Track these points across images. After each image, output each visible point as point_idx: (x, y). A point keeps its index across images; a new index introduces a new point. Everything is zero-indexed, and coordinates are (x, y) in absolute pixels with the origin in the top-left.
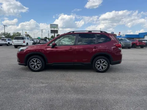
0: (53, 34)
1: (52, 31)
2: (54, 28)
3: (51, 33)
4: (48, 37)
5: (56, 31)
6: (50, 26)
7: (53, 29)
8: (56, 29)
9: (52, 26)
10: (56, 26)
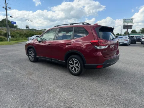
0: (126, 30)
1: (125, 27)
2: (128, 22)
3: (123, 29)
4: (120, 34)
5: (131, 27)
6: (124, 21)
7: (126, 24)
8: (129, 24)
9: (125, 21)
10: (130, 20)
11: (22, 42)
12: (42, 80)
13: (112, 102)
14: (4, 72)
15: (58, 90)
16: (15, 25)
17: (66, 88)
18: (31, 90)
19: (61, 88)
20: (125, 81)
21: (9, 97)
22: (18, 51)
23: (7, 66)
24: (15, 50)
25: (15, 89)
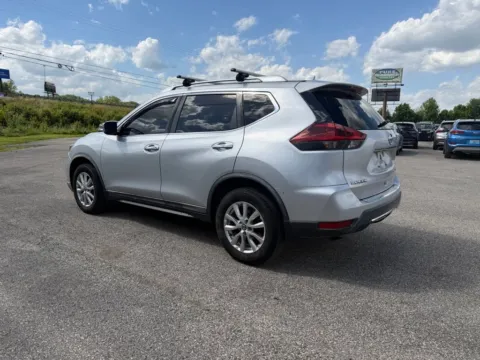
1: (378, 95)
2: (387, 81)
3: (373, 100)
6: (373, 76)
9: (377, 75)
10: (394, 74)
11: (41, 142)
12: (165, 275)
13: (425, 339)
14: (14, 251)
15: (234, 306)
16: (4, 80)
17: (260, 299)
18: (140, 311)
19: (243, 297)
20: (436, 269)
21: (70, 342)
22: (35, 172)
23: (16, 227)
24: (24, 171)
25: (82, 308)
